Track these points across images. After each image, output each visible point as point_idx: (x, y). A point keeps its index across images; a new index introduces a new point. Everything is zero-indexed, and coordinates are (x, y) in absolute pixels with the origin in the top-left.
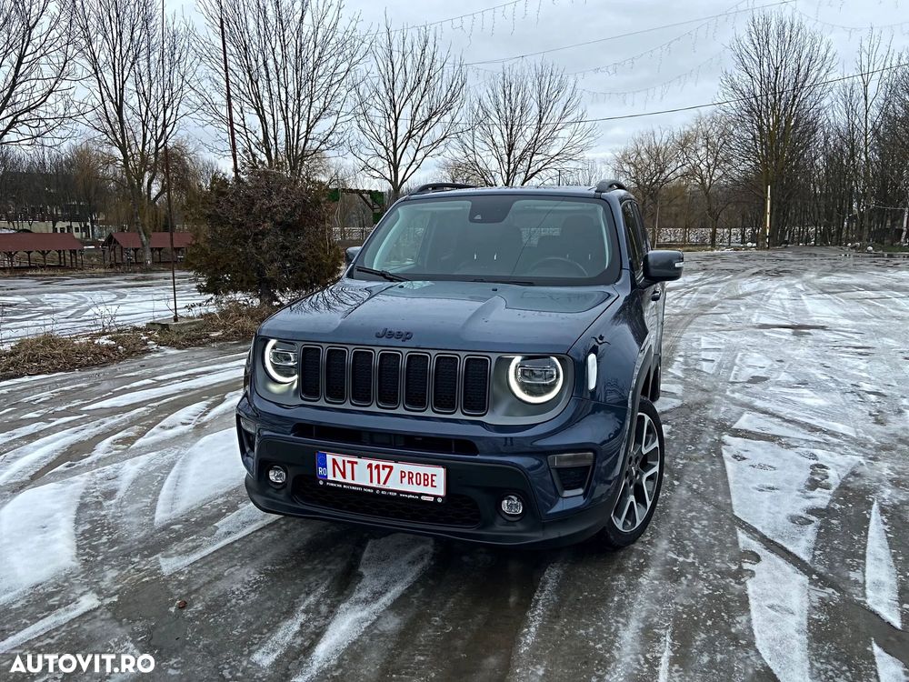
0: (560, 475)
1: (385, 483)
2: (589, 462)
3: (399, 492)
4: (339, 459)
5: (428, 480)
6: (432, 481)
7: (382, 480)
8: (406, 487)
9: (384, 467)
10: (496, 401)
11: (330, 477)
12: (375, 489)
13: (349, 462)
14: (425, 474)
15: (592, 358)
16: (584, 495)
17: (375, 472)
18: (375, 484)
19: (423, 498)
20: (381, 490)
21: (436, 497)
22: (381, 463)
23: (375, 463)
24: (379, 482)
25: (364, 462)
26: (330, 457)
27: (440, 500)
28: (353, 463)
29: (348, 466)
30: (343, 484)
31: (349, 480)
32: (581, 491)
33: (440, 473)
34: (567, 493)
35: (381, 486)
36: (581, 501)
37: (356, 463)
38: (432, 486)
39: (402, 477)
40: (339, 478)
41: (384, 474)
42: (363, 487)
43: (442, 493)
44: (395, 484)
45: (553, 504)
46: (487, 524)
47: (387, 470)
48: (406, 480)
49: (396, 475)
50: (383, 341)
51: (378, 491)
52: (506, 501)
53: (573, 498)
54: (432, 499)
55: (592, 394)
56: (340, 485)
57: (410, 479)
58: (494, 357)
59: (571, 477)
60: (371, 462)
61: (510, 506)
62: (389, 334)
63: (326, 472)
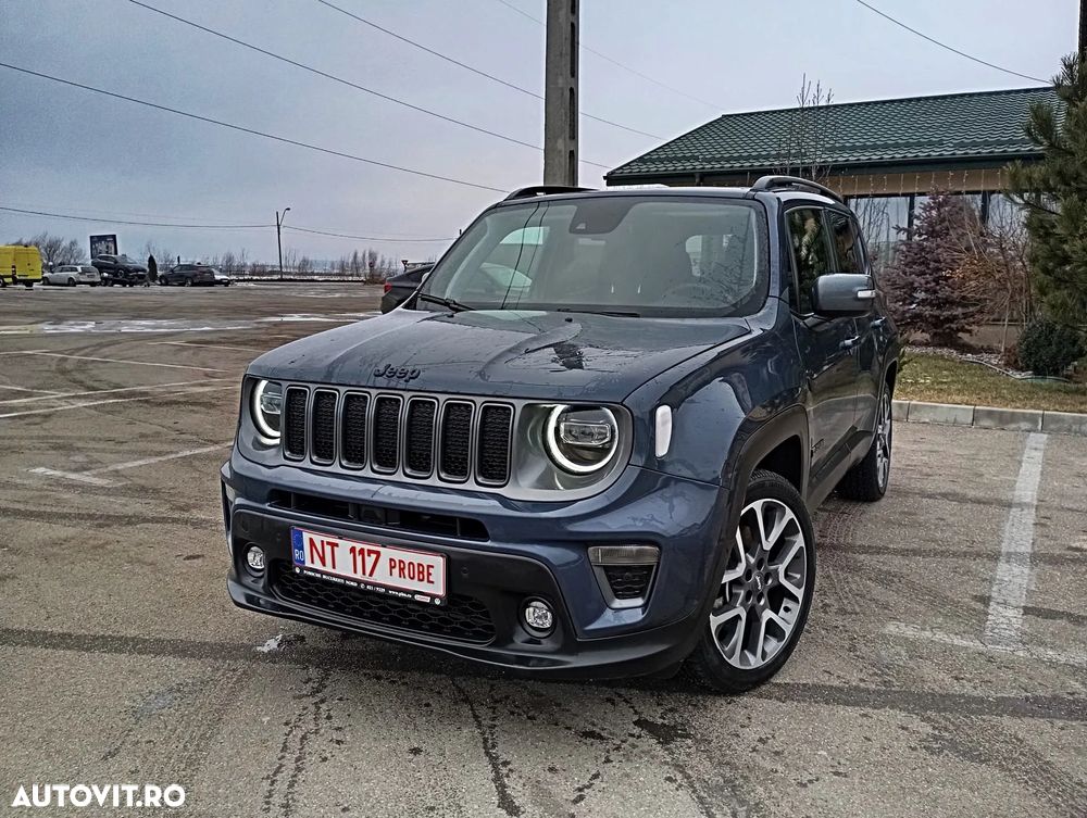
0: (609, 578)
1: (371, 575)
2: (651, 561)
3: (388, 588)
4: (317, 539)
5: (423, 573)
6: (429, 574)
7: (368, 571)
8: (395, 581)
9: (370, 552)
10: (523, 464)
11: (308, 564)
12: (359, 582)
13: (328, 543)
14: (419, 565)
15: (664, 412)
16: (644, 607)
17: (359, 559)
18: (359, 576)
19: (417, 597)
20: (366, 583)
21: (433, 597)
22: (366, 547)
23: (359, 546)
24: (364, 573)
25: (345, 545)
26: (306, 536)
27: (437, 602)
28: (334, 545)
29: (328, 548)
30: (322, 573)
31: (328, 568)
32: (639, 601)
33: (438, 564)
34: (618, 603)
35: (366, 578)
36: (638, 616)
37: (337, 545)
38: (429, 581)
39: (392, 568)
40: (318, 565)
41: (370, 560)
42: (346, 578)
43: (441, 591)
44: (384, 577)
45: (598, 614)
46: (505, 639)
47: (374, 556)
48: (396, 571)
49: (384, 563)
50: (382, 381)
51: (362, 586)
52: (531, 609)
53: (628, 610)
54: (428, 599)
55: (662, 462)
56: (319, 575)
57: (402, 570)
58: (520, 404)
59: (627, 581)
60: (354, 544)
61: (537, 615)
62: (390, 373)
63: (303, 555)
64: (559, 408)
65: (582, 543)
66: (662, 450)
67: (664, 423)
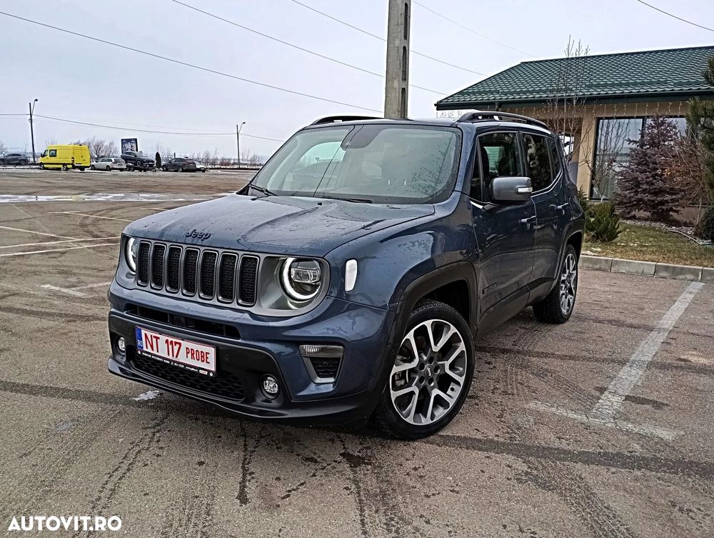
0: (314, 364)
1: (177, 357)
2: (340, 355)
3: (186, 365)
4: (149, 334)
5: (203, 357)
6: (207, 358)
7: (175, 356)
8: (189, 361)
9: (176, 343)
10: (265, 293)
11: (145, 349)
12: (170, 361)
13: (154, 337)
14: (202, 352)
15: (352, 265)
16: (334, 383)
17: (170, 347)
18: (170, 357)
19: (201, 371)
20: (174, 362)
21: (209, 371)
22: (174, 340)
23: (170, 339)
24: (173, 356)
25: (163, 338)
26: (143, 332)
27: (211, 375)
28: (157, 338)
29: (154, 340)
30: (152, 354)
31: (155, 352)
32: (332, 380)
33: (212, 351)
34: (319, 380)
35: (174, 359)
36: (330, 388)
37: (159, 338)
38: (207, 362)
39: (188, 353)
40: (149, 350)
41: (176, 348)
42: (164, 358)
43: (213, 368)
44: (184, 359)
45: (306, 386)
46: (251, 399)
47: (178, 346)
48: (190, 355)
49: (183, 350)
50: (189, 240)
51: (172, 363)
52: (267, 382)
53: (325, 384)
54: (206, 373)
55: (348, 295)
56: (150, 356)
57: (193, 354)
58: (263, 256)
59: (324, 366)
60: (168, 338)
61: (271, 386)
62: (195, 235)
63: (142, 343)
64: (290, 260)
65: (297, 343)
66: (349, 286)
67: (352, 270)
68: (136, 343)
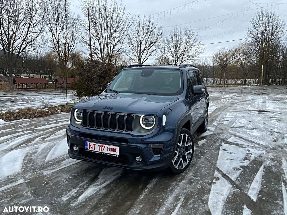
0: (153, 150)
1: (103, 151)
2: (161, 147)
3: (107, 153)
4: (91, 143)
5: (114, 150)
6: (116, 150)
7: (102, 150)
8: (108, 152)
9: (103, 146)
10: (135, 128)
11: (88, 149)
15: (164, 117)
17: (100, 148)
18: (100, 151)
19: (113, 155)
20: (102, 153)
21: (117, 155)
22: (102, 145)
23: (100, 145)
25: (97, 145)
26: (88, 143)
27: (118, 156)
28: (94, 145)
29: (93, 145)
31: (93, 150)
32: (159, 155)
33: (118, 148)
34: (155, 156)
35: (102, 152)
36: (159, 158)
37: (95, 145)
38: (116, 152)
39: (107, 149)
40: (91, 149)
42: (97, 152)
44: (106, 151)
45: (151, 158)
46: (131, 164)
47: (104, 147)
48: (109, 150)
49: (106, 148)
51: (101, 153)
52: (137, 157)
53: (157, 157)
54: (115, 156)
55: (164, 127)
56: (91, 151)
57: (110, 150)
58: (135, 115)
59: (157, 151)
61: (138, 159)
62: (106, 108)
63: (87, 147)
64: (142, 116)
65: (148, 143)
66: (164, 124)
67: (164, 119)
68: (85, 147)
